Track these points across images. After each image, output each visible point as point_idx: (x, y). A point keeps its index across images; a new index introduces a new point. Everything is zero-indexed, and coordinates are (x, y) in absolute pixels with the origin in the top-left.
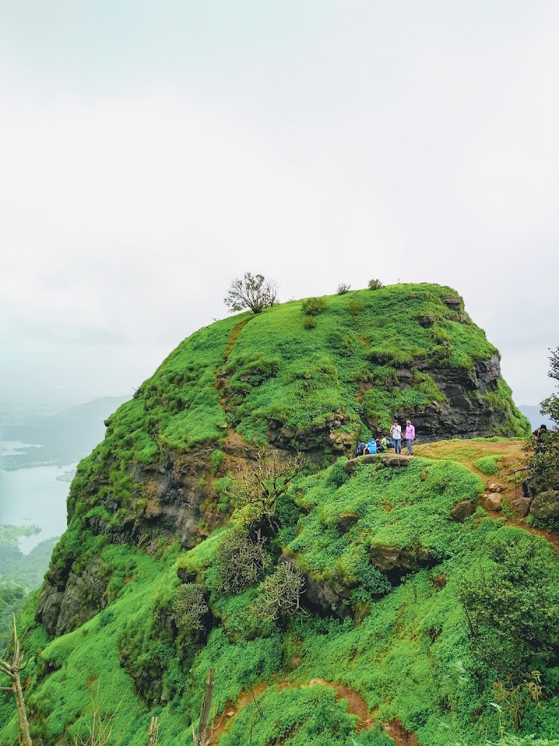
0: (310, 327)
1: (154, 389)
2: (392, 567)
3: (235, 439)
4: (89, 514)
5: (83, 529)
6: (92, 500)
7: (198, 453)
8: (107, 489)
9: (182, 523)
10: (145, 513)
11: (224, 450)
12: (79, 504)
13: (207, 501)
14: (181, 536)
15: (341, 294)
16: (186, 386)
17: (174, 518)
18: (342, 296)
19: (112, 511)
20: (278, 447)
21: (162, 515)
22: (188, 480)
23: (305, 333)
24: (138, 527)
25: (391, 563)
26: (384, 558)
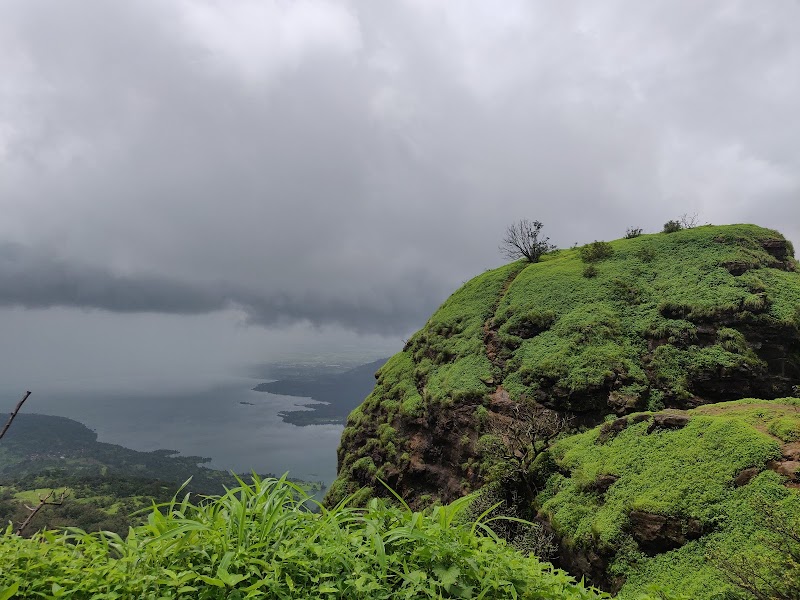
0: (590, 274)
1: (423, 341)
2: (655, 537)
3: (501, 396)
4: (356, 465)
5: (350, 480)
6: (360, 451)
7: (461, 409)
8: (374, 440)
9: (445, 482)
10: (408, 468)
11: (488, 407)
12: (348, 456)
13: (470, 460)
14: (443, 495)
15: (630, 237)
16: (453, 338)
17: (436, 476)
18: (631, 240)
19: (378, 464)
20: (548, 407)
21: (424, 472)
22: (452, 436)
23: (586, 280)
24: (401, 483)
25: (653, 533)
26: (646, 527)
